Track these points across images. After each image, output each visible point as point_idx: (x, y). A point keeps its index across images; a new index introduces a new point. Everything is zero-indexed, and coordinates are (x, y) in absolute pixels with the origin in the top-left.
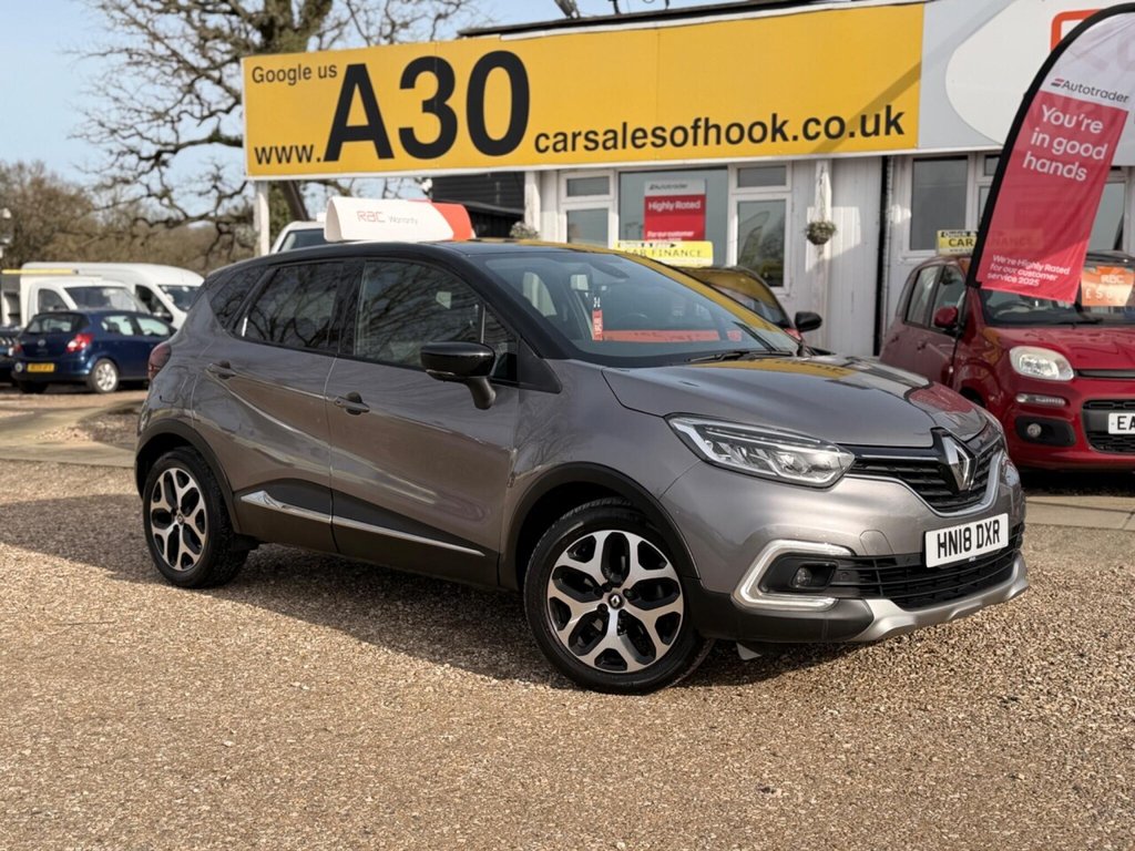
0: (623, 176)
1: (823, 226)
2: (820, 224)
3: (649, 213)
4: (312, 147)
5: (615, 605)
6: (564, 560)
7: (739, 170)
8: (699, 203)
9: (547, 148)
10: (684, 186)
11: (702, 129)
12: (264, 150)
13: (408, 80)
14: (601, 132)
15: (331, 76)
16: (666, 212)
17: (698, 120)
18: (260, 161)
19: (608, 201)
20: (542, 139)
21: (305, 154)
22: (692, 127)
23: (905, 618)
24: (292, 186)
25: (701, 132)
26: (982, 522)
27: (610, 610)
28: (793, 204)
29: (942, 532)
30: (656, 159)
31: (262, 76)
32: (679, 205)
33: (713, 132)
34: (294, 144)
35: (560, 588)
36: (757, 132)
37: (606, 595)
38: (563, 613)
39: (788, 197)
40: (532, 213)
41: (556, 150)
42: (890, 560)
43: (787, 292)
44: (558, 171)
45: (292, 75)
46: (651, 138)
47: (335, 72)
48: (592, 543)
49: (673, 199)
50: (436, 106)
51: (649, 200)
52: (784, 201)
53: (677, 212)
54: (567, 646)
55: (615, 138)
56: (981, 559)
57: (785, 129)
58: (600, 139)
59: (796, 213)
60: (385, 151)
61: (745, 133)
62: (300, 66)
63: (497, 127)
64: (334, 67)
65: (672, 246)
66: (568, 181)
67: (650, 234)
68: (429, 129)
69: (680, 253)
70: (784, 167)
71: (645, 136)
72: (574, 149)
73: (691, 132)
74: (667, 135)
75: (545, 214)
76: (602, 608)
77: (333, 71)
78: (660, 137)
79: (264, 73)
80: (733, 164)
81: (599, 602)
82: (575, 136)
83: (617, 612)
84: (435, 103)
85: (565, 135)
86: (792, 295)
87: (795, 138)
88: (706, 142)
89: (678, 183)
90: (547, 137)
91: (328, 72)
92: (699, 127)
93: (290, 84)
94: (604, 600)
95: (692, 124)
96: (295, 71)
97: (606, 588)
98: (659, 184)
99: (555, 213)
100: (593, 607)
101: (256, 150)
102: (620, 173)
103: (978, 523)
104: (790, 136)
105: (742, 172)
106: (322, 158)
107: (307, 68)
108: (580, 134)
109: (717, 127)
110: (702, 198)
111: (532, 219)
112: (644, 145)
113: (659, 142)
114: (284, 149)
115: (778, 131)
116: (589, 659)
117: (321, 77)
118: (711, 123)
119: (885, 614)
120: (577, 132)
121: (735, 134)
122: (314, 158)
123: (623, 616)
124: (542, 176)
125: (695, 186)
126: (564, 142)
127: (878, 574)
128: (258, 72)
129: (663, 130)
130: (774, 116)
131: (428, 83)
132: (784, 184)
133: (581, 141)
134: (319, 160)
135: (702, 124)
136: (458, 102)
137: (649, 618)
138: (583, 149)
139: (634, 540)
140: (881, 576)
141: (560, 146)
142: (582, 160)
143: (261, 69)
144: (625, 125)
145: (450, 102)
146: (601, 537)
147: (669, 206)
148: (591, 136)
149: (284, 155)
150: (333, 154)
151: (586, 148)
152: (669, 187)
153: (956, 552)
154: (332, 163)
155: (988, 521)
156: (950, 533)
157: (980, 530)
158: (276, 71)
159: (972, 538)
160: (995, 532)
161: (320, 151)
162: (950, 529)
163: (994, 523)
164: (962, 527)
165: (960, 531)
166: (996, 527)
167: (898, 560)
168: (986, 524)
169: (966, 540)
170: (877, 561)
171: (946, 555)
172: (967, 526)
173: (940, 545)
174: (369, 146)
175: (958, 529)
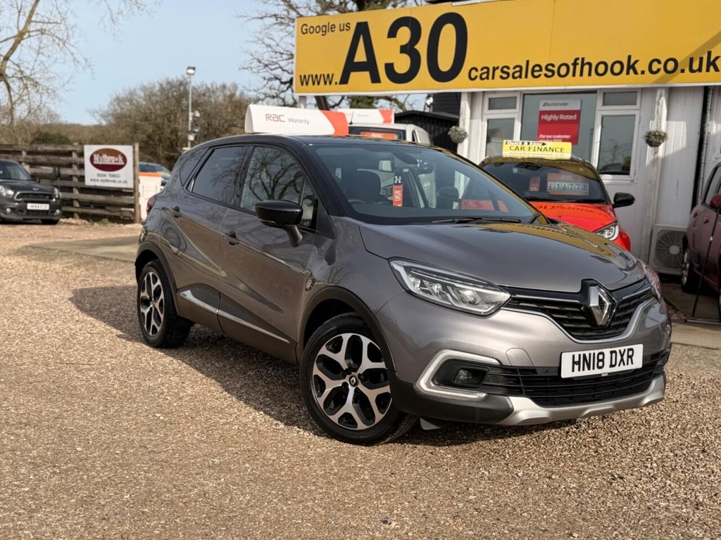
0: (526, 96)
1: (657, 134)
2: (655, 133)
3: (542, 122)
4: (333, 75)
5: (353, 384)
6: (324, 351)
7: (604, 94)
8: (575, 116)
9: (476, 77)
10: (565, 104)
11: (579, 65)
12: (305, 76)
13: (392, 33)
14: (511, 67)
15: (347, 30)
16: (553, 121)
17: (577, 59)
18: (302, 84)
19: (514, 114)
20: (473, 71)
21: (328, 79)
22: (573, 64)
23: (541, 412)
24: (322, 100)
25: (578, 68)
26: (617, 349)
27: (350, 387)
28: (640, 118)
29: (577, 354)
30: (547, 86)
31: (306, 30)
32: (562, 117)
33: (586, 68)
34: (323, 73)
35: (320, 369)
36: (617, 68)
37: (348, 377)
38: (321, 386)
39: (637, 113)
40: (464, 120)
41: (482, 79)
42: (532, 370)
43: (632, 179)
44: (484, 92)
45: (324, 29)
46: (544, 71)
47: (349, 27)
48: (340, 340)
49: (558, 113)
50: (408, 49)
51: (543, 113)
52: (634, 115)
53: (560, 121)
54: (322, 408)
55: (521, 71)
56: (612, 376)
57: (636, 66)
58: (511, 71)
59: (641, 125)
60: (375, 79)
61: (609, 68)
62: (329, 23)
63: (445, 63)
64: (349, 24)
65: (544, 144)
66: (490, 99)
67: (541, 136)
68: (402, 64)
69: (548, 150)
70: (636, 92)
71: (541, 70)
72: (493, 78)
73: (571, 68)
74: (555, 69)
75: (473, 121)
76: (345, 385)
77: (348, 25)
78: (551, 71)
79: (308, 28)
80: (600, 89)
81: (343, 381)
82: (494, 69)
83: (354, 388)
84: (408, 48)
85: (488, 68)
86: (635, 181)
87: (643, 72)
88: (581, 75)
89: (562, 102)
90: (476, 70)
91: (345, 27)
92: (578, 64)
93: (323, 35)
94: (346, 380)
95: (573, 62)
96: (326, 26)
97: (348, 371)
98: (550, 102)
99: (480, 120)
100: (339, 383)
101: (301, 76)
102: (524, 95)
103: (613, 349)
104: (639, 71)
105: (606, 95)
106: (338, 83)
107: (333, 25)
108: (498, 68)
109: (590, 64)
110: (578, 113)
111: (464, 124)
112: (540, 75)
113: (550, 74)
114: (316, 76)
115: (632, 67)
116: (335, 418)
117: (341, 30)
118: (585, 62)
119: (524, 408)
120: (496, 66)
121: (601, 69)
122: (333, 82)
123: (357, 391)
124: (473, 96)
125: (574, 105)
126: (487, 73)
127: (520, 378)
128: (305, 27)
129: (553, 66)
130: (629, 57)
131: (404, 34)
132: (635, 104)
133: (498, 73)
134: (336, 83)
135: (579, 62)
136: (422, 47)
137: (372, 395)
138: (500, 79)
139: (366, 341)
140: (523, 381)
141: (484, 76)
142: (499, 85)
143: (306, 25)
144: (528, 62)
145: (417, 47)
146: (346, 337)
147: (555, 117)
148: (505, 70)
149: (316, 80)
150: (344, 80)
151: (501, 77)
152: (556, 104)
153: (589, 369)
154: (344, 86)
155: (622, 349)
156: (584, 355)
157: (614, 355)
158: (315, 27)
159: (605, 360)
160: (629, 357)
161: (337, 78)
162: (584, 352)
163: (629, 350)
164: (597, 352)
165: (594, 354)
166: (630, 353)
167: (538, 370)
168: (620, 351)
169: (599, 361)
170: (520, 370)
171: (579, 370)
172: (601, 351)
173: (574, 363)
174: (366, 75)
175: (592, 352)
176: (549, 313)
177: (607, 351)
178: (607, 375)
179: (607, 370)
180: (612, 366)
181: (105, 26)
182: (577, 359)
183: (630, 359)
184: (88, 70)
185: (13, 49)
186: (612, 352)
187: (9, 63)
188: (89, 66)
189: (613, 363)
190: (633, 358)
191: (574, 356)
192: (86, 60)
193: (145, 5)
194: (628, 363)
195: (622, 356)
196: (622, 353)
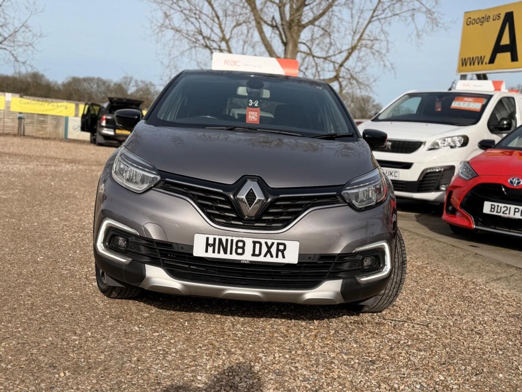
4: (484, 57)
12: (465, 59)
15: (498, 19)
18: (463, 65)
21: (481, 60)
26: (262, 241)
29: (211, 237)
31: (470, 22)
34: (477, 56)
42: (169, 245)
45: (482, 20)
47: (499, 17)
56: (252, 264)
60: (514, 58)
62: (486, 15)
64: (500, 14)
79: (471, 20)
91: (497, 18)
93: (481, 25)
96: (483, 18)
101: (462, 59)
103: (257, 240)
106: (488, 63)
107: (489, 16)
114: (473, 58)
117: (494, 20)
122: (484, 63)
127: (158, 251)
128: (469, 20)
134: (486, 63)
140: (160, 253)
143: (470, 18)
149: (472, 61)
150: (492, 61)
153: (225, 252)
154: (491, 65)
155: (270, 242)
156: (220, 240)
157: (258, 246)
158: (476, 19)
159: (245, 248)
160: (278, 250)
161: (487, 59)
162: (220, 237)
163: (278, 244)
164: (235, 239)
165: (232, 241)
166: (281, 247)
167: (175, 246)
168: (266, 243)
169: (237, 247)
170: (156, 242)
171: (214, 252)
172: (241, 239)
173: (208, 245)
174: (508, 55)
175: (230, 238)
176: (193, 198)
177: (249, 241)
178: (248, 262)
179: (247, 257)
180: (254, 255)
181: (412, 40)
182: (211, 241)
183: (280, 253)
184: (392, 71)
185: (347, 58)
186: (255, 243)
187: (343, 69)
188: (393, 68)
189: (257, 252)
190: (285, 252)
191: (208, 239)
192: (392, 64)
193: (443, 24)
194: (277, 256)
195: (269, 248)
196: (269, 245)
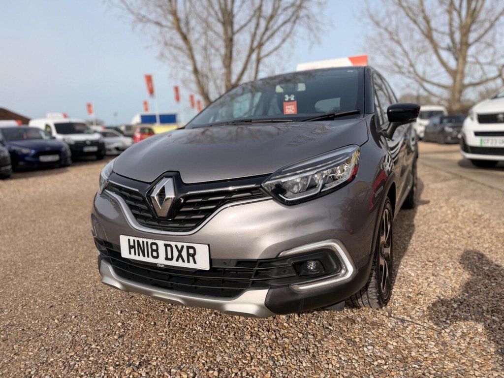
26: (173, 244)
29: (132, 238)
56: (168, 269)
103: (167, 243)
153: (144, 255)
155: (180, 245)
159: (159, 251)
162: (138, 239)
163: (188, 248)
166: (191, 251)
167: (113, 246)
171: (135, 254)
172: (154, 241)
173: (130, 246)
177: (161, 244)
178: (163, 266)
179: (161, 261)
180: (167, 259)
182: (132, 244)
186: (166, 246)
191: (129, 240)
194: (189, 262)
195: (180, 252)
196: (180, 248)
